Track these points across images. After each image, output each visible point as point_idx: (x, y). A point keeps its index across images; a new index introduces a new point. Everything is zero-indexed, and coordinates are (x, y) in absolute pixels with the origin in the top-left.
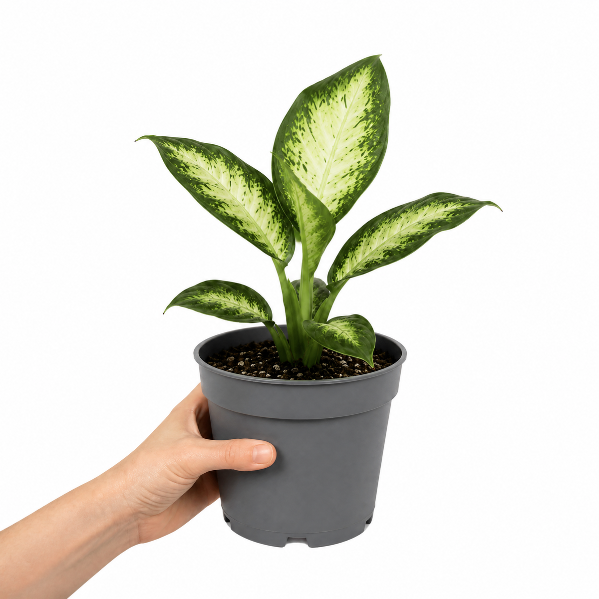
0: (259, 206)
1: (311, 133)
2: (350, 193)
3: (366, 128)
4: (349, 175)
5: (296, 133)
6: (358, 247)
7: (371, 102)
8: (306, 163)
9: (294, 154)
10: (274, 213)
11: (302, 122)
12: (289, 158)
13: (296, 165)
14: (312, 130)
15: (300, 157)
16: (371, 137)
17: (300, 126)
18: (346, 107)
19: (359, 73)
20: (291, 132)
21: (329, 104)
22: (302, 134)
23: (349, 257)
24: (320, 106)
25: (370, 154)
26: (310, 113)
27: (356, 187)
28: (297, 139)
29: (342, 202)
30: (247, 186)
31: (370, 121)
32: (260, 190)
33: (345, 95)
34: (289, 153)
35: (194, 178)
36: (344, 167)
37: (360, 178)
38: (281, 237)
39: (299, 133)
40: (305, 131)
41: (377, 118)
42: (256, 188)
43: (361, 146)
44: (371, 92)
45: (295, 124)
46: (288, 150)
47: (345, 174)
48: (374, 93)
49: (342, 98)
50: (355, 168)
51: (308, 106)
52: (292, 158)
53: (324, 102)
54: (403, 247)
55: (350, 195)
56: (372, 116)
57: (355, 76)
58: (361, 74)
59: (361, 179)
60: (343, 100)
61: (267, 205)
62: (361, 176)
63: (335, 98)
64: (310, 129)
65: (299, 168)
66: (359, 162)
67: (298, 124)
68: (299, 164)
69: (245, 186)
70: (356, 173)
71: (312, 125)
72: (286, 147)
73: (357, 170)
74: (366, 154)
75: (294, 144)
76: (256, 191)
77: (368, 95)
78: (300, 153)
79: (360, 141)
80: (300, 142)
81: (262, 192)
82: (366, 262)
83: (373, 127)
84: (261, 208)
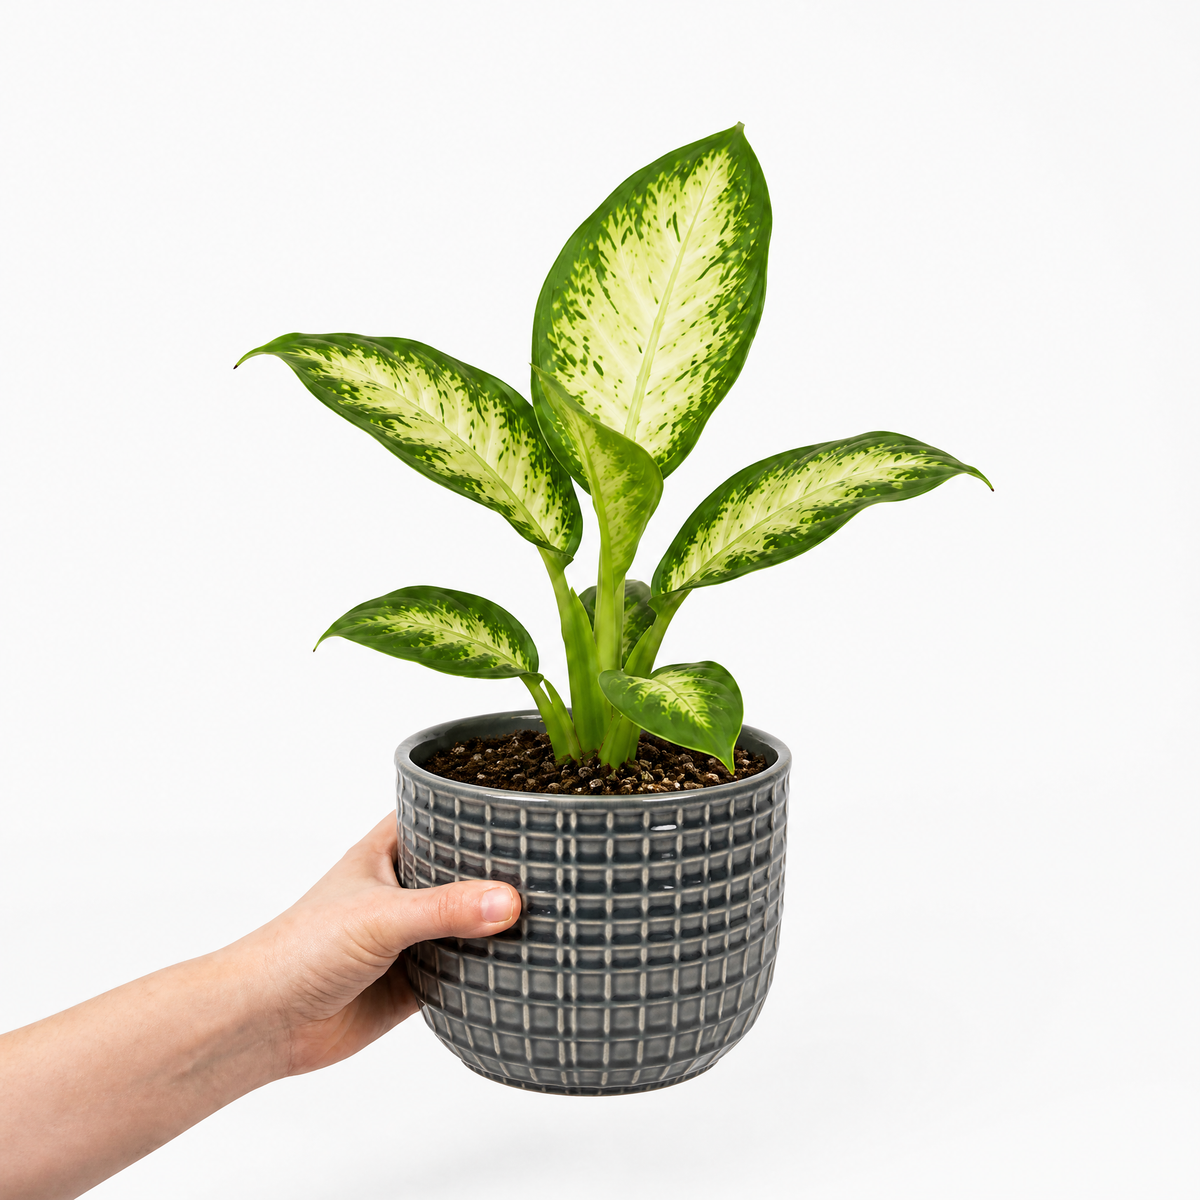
0: (502, 447)
1: (608, 297)
2: (693, 409)
3: (723, 279)
4: (689, 374)
5: (576, 302)
6: (716, 522)
7: (731, 226)
8: (600, 357)
9: (573, 343)
10: (534, 458)
11: (588, 277)
12: (564, 351)
13: (579, 365)
14: (609, 293)
15: (586, 348)
16: (733, 294)
17: (583, 287)
18: (679, 240)
19: (703, 166)
20: (564, 301)
21: (641, 236)
22: (589, 302)
23: (696, 542)
24: (623, 242)
25: (731, 328)
26: (602, 259)
27: (703, 398)
28: (578, 313)
29: (679, 429)
30: (475, 409)
31: (730, 263)
32: (501, 414)
33: (675, 216)
34: (564, 340)
35: (374, 409)
36: (681, 358)
37: (710, 378)
38: (554, 504)
39: (582, 300)
40: (592, 295)
41: (744, 255)
42: (493, 411)
43: (713, 314)
44: (731, 206)
45: (571, 284)
46: (561, 336)
47: (683, 372)
48: (737, 208)
49: (668, 223)
50: (700, 359)
51: (596, 247)
52: (569, 352)
53: (631, 233)
54: (804, 531)
55: (694, 414)
56: (733, 254)
57: (695, 173)
58: (707, 168)
59: (714, 380)
60: (672, 226)
61: (518, 442)
62: (714, 374)
63: (653, 221)
64: (605, 291)
65: (585, 370)
66: (709, 347)
67: (578, 283)
68: (584, 362)
69: (470, 410)
70: (704, 369)
71: (609, 283)
72: (556, 330)
73: (705, 361)
74: (723, 328)
75: (571, 322)
76: (494, 417)
77: (725, 213)
78: (586, 339)
79: (711, 306)
80: (582, 317)
81: (505, 416)
82: (731, 556)
83: (738, 275)
84: (507, 449)
